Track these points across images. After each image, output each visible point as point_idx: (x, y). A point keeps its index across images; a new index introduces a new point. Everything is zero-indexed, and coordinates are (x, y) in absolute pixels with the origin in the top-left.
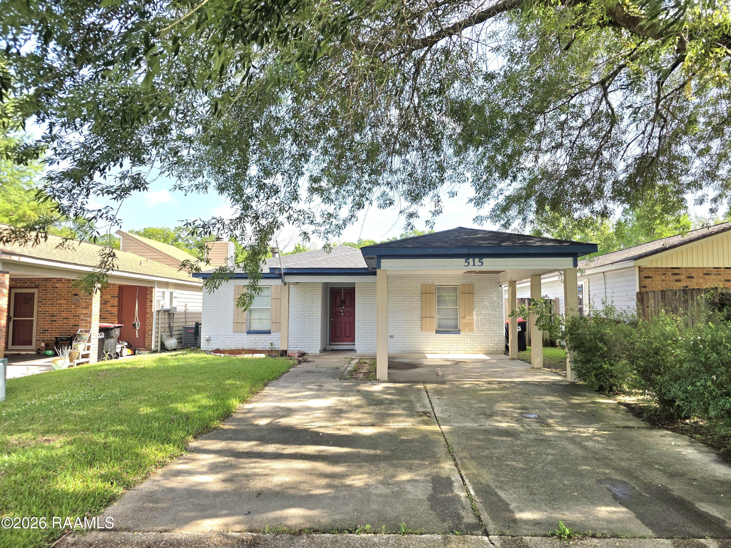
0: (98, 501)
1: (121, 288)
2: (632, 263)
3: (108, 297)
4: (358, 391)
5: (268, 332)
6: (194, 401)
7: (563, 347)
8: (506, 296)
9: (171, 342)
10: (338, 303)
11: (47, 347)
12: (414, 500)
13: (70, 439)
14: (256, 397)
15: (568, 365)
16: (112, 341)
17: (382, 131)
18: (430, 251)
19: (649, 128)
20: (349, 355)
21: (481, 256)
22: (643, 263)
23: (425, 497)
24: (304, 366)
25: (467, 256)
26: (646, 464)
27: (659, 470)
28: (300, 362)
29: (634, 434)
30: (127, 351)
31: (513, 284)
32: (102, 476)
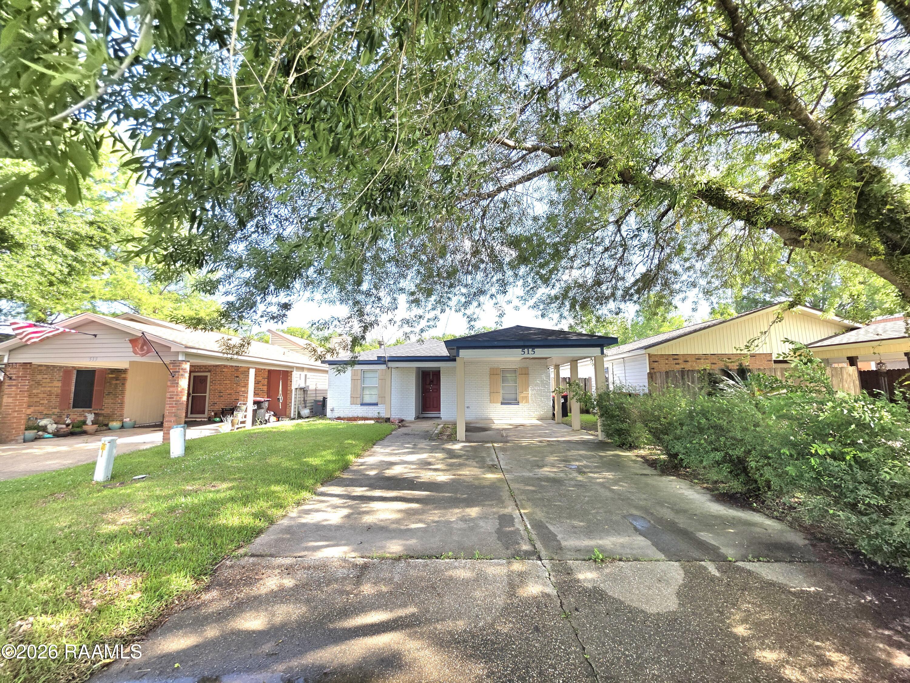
0: (249, 533)
1: (270, 371)
2: (643, 351)
3: (260, 378)
4: (443, 449)
5: (376, 404)
6: (322, 456)
7: (594, 414)
8: (552, 375)
9: (306, 412)
10: (428, 382)
11: (216, 415)
12: (484, 533)
13: (230, 485)
14: (367, 453)
15: (599, 428)
16: (262, 411)
17: (459, 257)
18: (496, 343)
19: (651, 254)
20: (436, 421)
21: (534, 347)
22: (652, 351)
23: (493, 531)
24: (403, 430)
25: (523, 347)
26: (658, 503)
27: (668, 507)
28: (400, 427)
29: (650, 480)
30: (273, 419)
31: (557, 367)
32: (253, 514)
